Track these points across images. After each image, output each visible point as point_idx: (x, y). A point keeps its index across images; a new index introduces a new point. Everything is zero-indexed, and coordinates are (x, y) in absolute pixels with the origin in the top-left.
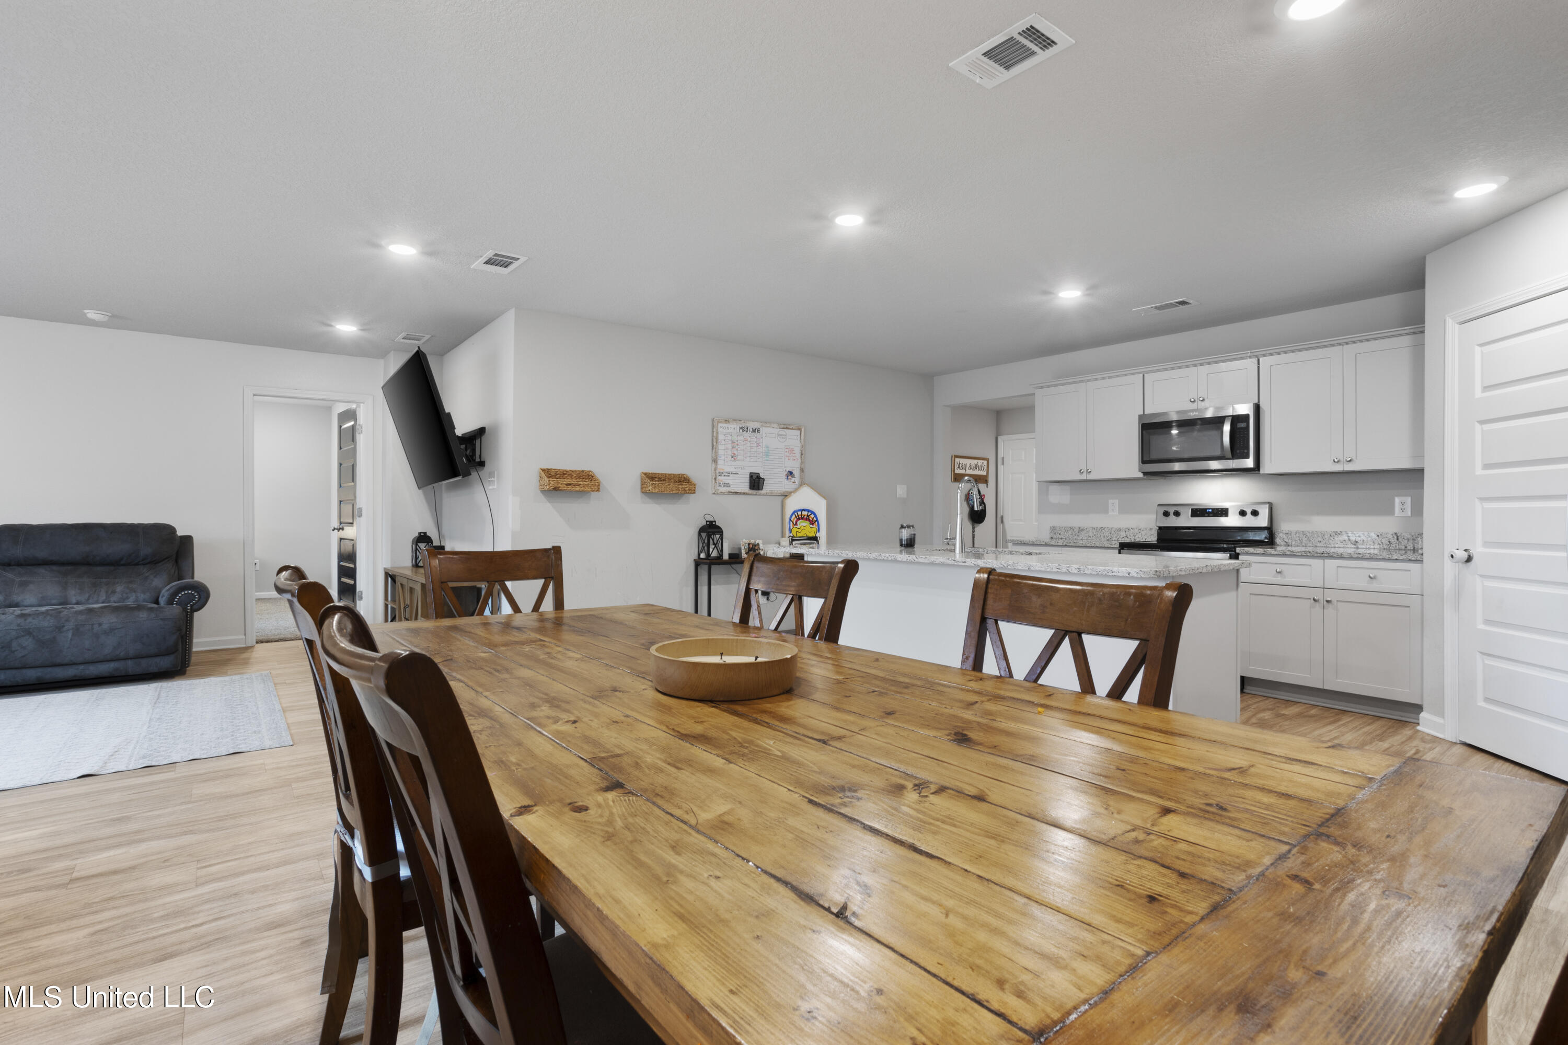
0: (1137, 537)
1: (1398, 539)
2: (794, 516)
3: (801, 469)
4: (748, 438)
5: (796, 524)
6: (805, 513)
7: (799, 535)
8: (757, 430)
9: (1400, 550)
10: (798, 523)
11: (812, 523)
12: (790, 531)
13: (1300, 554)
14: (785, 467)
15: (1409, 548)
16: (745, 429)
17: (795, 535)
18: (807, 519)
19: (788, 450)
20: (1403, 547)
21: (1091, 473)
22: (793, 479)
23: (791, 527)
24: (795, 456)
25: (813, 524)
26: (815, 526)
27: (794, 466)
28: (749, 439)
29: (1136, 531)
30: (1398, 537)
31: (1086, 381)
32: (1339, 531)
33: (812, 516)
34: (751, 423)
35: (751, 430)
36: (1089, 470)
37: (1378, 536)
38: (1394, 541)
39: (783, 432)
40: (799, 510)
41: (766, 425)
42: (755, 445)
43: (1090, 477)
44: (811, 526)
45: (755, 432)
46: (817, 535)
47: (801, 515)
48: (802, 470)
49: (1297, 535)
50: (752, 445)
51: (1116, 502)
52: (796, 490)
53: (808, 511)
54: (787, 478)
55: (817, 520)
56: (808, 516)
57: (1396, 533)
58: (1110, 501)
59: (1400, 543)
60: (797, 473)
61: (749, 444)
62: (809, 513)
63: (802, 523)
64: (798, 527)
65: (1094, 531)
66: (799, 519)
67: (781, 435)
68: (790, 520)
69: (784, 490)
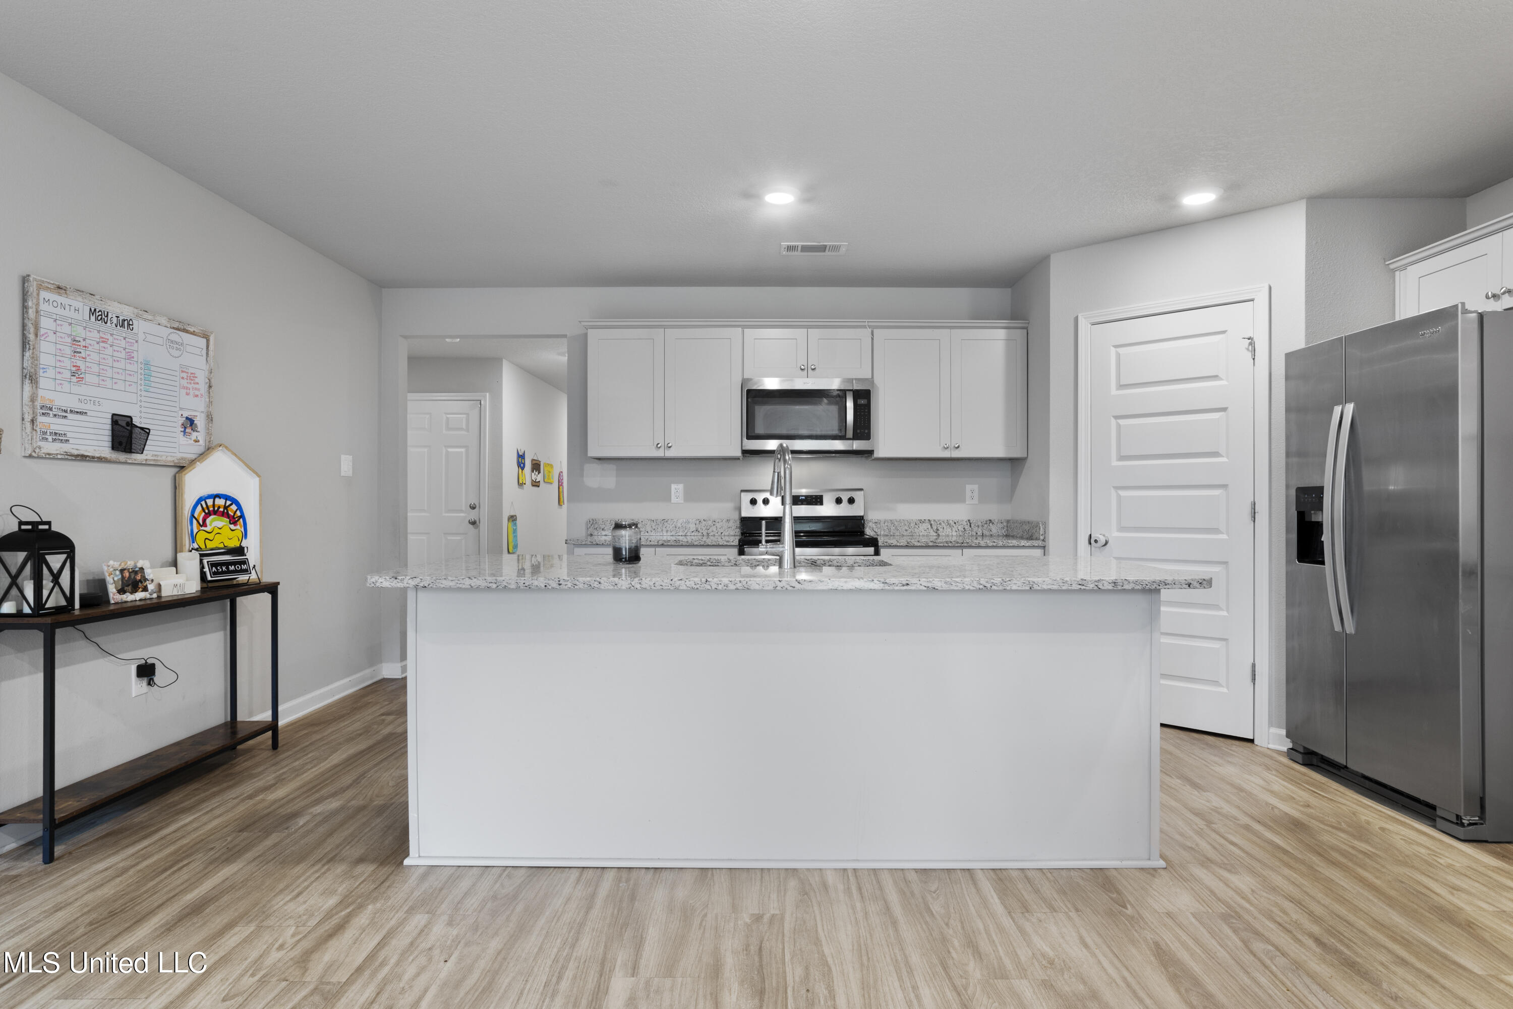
0: (710, 530)
1: (970, 526)
2: (199, 508)
3: (208, 416)
4: (108, 336)
5: (204, 525)
6: (220, 502)
7: (210, 545)
8: (126, 324)
9: (972, 536)
10: (208, 521)
11: (233, 521)
12: (193, 538)
13: (942, 545)
14: (181, 409)
15: (979, 534)
16: (101, 316)
17: (203, 547)
18: (225, 514)
19: (184, 375)
20: (975, 534)
21: (671, 448)
22: (194, 434)
23: (195, 531)
24: (199, 390)
25: (235, 523)
26: (239, 527)
27: (196, 408)
28: (111, 338)
29: (710, 523)
30: (970, 524)
31: (665, 327)
32: (923, 519)
33: (234, 507)
34: (116, 304)
35: (115, 320)
36: (669, 445)
37: (955, 523)
38: (967, 527)
39: (177, 336)
40: (209, 497)
41: (146, 316)
42: (123, 355)
43: (670, 454)
44: (232, 527)
45: (122, 326)
46: (243, 544)
47: (214, 505)
48: (210, 418)
49: (886, 524)
50: (115, 354)
51: (681, 487)
52: (202, 456)
53: (226, 497)
54: (184, 432)
55: (242, 516)
56: (226, 507)
57: (969, 520)
58: (673, 487)
59: (972, 530)
60: (200, 422)
61: (109, 351)
62: (228, 503)
63: (215, 522)
64: (208, 529)
65: (654, 525)
66: (208, 515)
67: (172, 342)
68: (193, 516)
69: (179, 455)
